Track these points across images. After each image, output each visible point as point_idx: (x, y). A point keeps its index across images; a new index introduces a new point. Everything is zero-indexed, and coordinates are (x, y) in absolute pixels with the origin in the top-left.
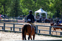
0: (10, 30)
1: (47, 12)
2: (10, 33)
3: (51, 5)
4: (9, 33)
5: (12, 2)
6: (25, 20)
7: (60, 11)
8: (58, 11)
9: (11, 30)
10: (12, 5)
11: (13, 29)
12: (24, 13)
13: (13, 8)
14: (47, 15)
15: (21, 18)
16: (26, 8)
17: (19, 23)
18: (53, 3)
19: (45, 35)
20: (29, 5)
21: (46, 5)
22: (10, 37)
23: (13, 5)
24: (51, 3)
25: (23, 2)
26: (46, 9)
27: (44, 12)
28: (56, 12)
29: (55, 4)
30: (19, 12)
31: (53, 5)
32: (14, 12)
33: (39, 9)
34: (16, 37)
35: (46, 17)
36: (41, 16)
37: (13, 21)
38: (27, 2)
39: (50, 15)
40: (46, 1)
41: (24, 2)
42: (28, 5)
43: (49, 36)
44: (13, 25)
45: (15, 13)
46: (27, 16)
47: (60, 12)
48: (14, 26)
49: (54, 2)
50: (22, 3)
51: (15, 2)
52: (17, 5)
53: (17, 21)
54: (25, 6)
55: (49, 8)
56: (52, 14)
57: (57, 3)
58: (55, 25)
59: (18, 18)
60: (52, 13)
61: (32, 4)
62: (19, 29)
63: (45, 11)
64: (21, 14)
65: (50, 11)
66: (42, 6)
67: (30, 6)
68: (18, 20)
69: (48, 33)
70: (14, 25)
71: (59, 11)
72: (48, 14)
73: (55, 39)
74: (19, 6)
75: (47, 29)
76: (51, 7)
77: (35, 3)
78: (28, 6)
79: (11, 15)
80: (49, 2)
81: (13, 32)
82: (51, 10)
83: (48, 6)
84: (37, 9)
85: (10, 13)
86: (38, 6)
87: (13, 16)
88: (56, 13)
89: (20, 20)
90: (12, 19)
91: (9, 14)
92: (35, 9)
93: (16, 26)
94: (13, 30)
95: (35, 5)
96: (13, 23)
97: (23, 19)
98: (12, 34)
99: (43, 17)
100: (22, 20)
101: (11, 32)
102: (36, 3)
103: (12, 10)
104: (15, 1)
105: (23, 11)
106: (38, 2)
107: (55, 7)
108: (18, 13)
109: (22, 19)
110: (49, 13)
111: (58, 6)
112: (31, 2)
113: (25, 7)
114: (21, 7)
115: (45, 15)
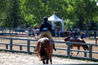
0: (4, 48)
1: (64, 20)
2: (5, 54)
3: (70, 9)
4: (3, 54)
5: (8, 4)
6: (29, 32)
7: (85, 18)
8: (81, 19)
9: (7, 48)
10: (8, 8)
11: (9, 47)
12: (27, 22)
13: (9, 13)
14: (63, 24)
15: (22, 29)
16: (31, 14)
17: (19, 38)
18: (73, 6)
19: (61, 57)
20: (35, 9)
21: (62, 8)
22: (5, 60)
23: (10, 8)
24: (69, 6)
25: (25, 4)
26: (63, 15)
27: (59, 20)
28: (78, 20)
29: (76, 7)
30: (19, 20)
31: (72, 8)
32: (12, 20)
33: (51, 15)
34: (14, 60)
35: (61, 28)
36: (55, 27)
37: (10, 34)
38: (33, 4)
39: (69, 25)
40: (62, 3)
41: (28, 4)
42: (33, 8)
43: (66, 57)
44: (9, 41)
45: (12, 22)
46: (31, 26)
47: (83, 20)
48: (11, 42)
49: (75, 3)
50: (25, 6)
51: (13, 5)
52: (15, 8)
53: (16, 34)
54: (29, 10)
55: (67, 13)
56: (71, 23)
57: (79, 5)
58: (72, 41)
59: (18, 29)
60: (71, 21)
61: (39, 8)
62: (19, 47)
63: (61, 18)
64: (22, 23)
65: (69, 19)
66: (56, 11)
67: (37, 11)
68: (18, 33)
69: (65, 53)
70: (11, 40)
71: (83, 18)
72: (65, 24)
73: (76, 63)
74: (20, 10)
75: (63, 47)
76: (70, 13)
77: (45, 5)
78: (34, 11)
79: (6, 25)
80: (66, 5)
81: (10, 51)
82: (70, 17)
83: (65, 10)
84: (48, 16)
85: (6, 22)
86: (49, 10)
87: (9, 26)
88: (77, 22)
89: (21, 33)
90: (8, 31)
91: (3, 23)
92: (45, 14)
93: (14, 42)
94: (9, 49)
95: (45, 9)
96: (10, 37)
97: (26, 31)
98: (8, 54)
99: (58, 28)
100: (24, 33)
101: (6, 51)
102: (47, 6)
103: (8, 17)
104: (14, 2)
105: (26, 18)
106: (49, 4)
107: (76, 12)
108: (18, 22)
109: (24, 31)
110: (67, 21)
111: (81, 10)
112: (39, 4)
113: (29, 12)
114: (23, 11)
115: (61, 25)
